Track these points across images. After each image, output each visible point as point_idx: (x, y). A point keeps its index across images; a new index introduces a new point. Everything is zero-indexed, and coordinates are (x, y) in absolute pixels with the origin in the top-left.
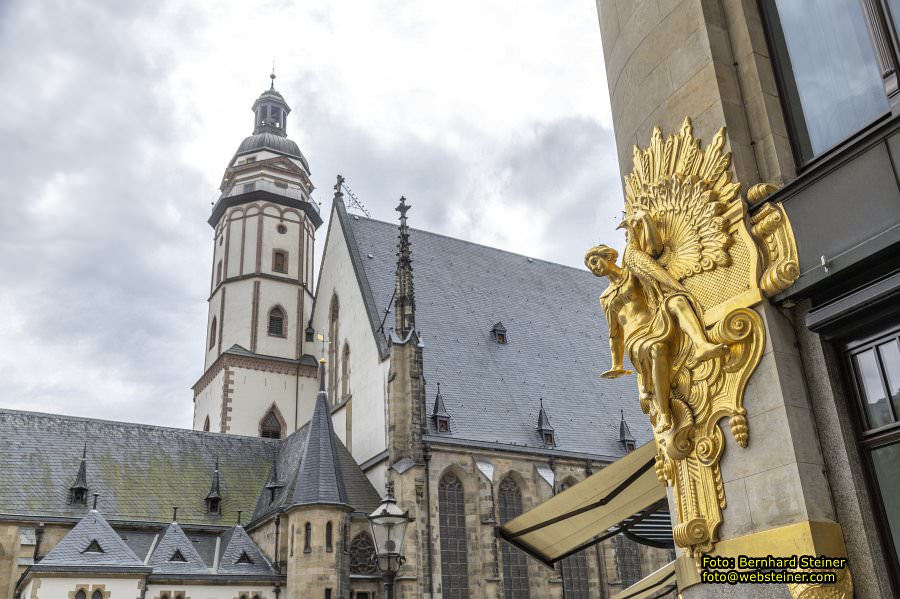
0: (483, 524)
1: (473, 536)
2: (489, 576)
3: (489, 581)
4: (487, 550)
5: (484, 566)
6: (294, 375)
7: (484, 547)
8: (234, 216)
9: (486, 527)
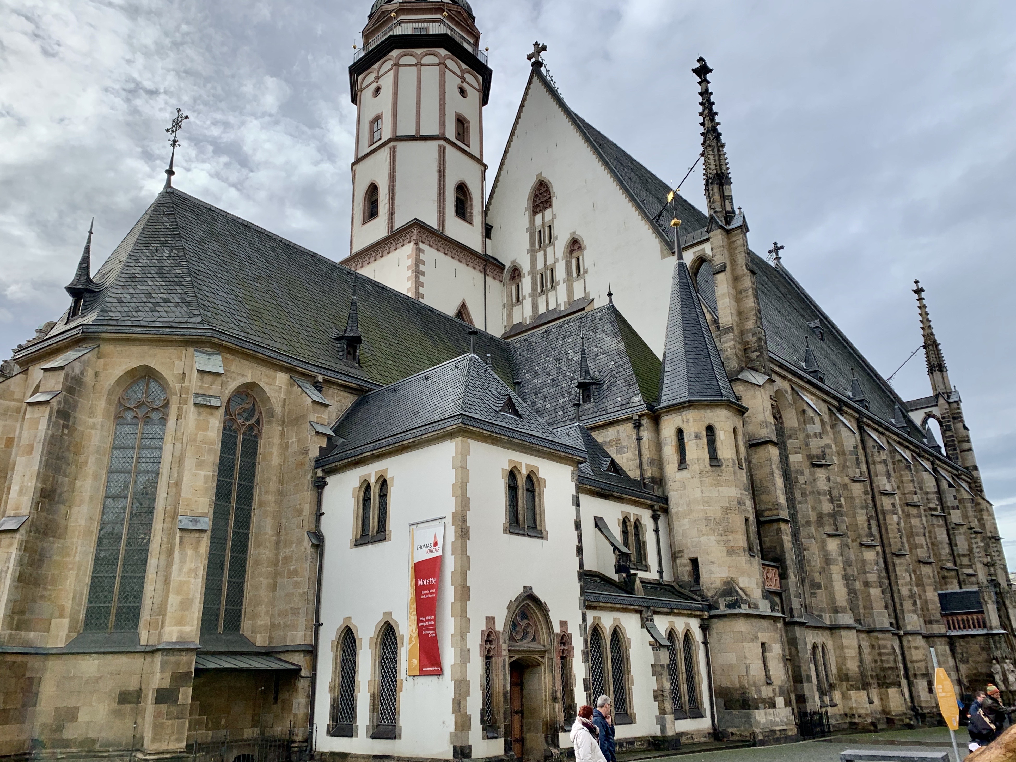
0: (814, 465)
1: (801, 479)
2: (829, 529)
3: (830, 536)
4: (822, 497)
5: (820, 516)
6: (481, 272)
7: (819, 493)
8: (402, 61)
9: (819, 469)
